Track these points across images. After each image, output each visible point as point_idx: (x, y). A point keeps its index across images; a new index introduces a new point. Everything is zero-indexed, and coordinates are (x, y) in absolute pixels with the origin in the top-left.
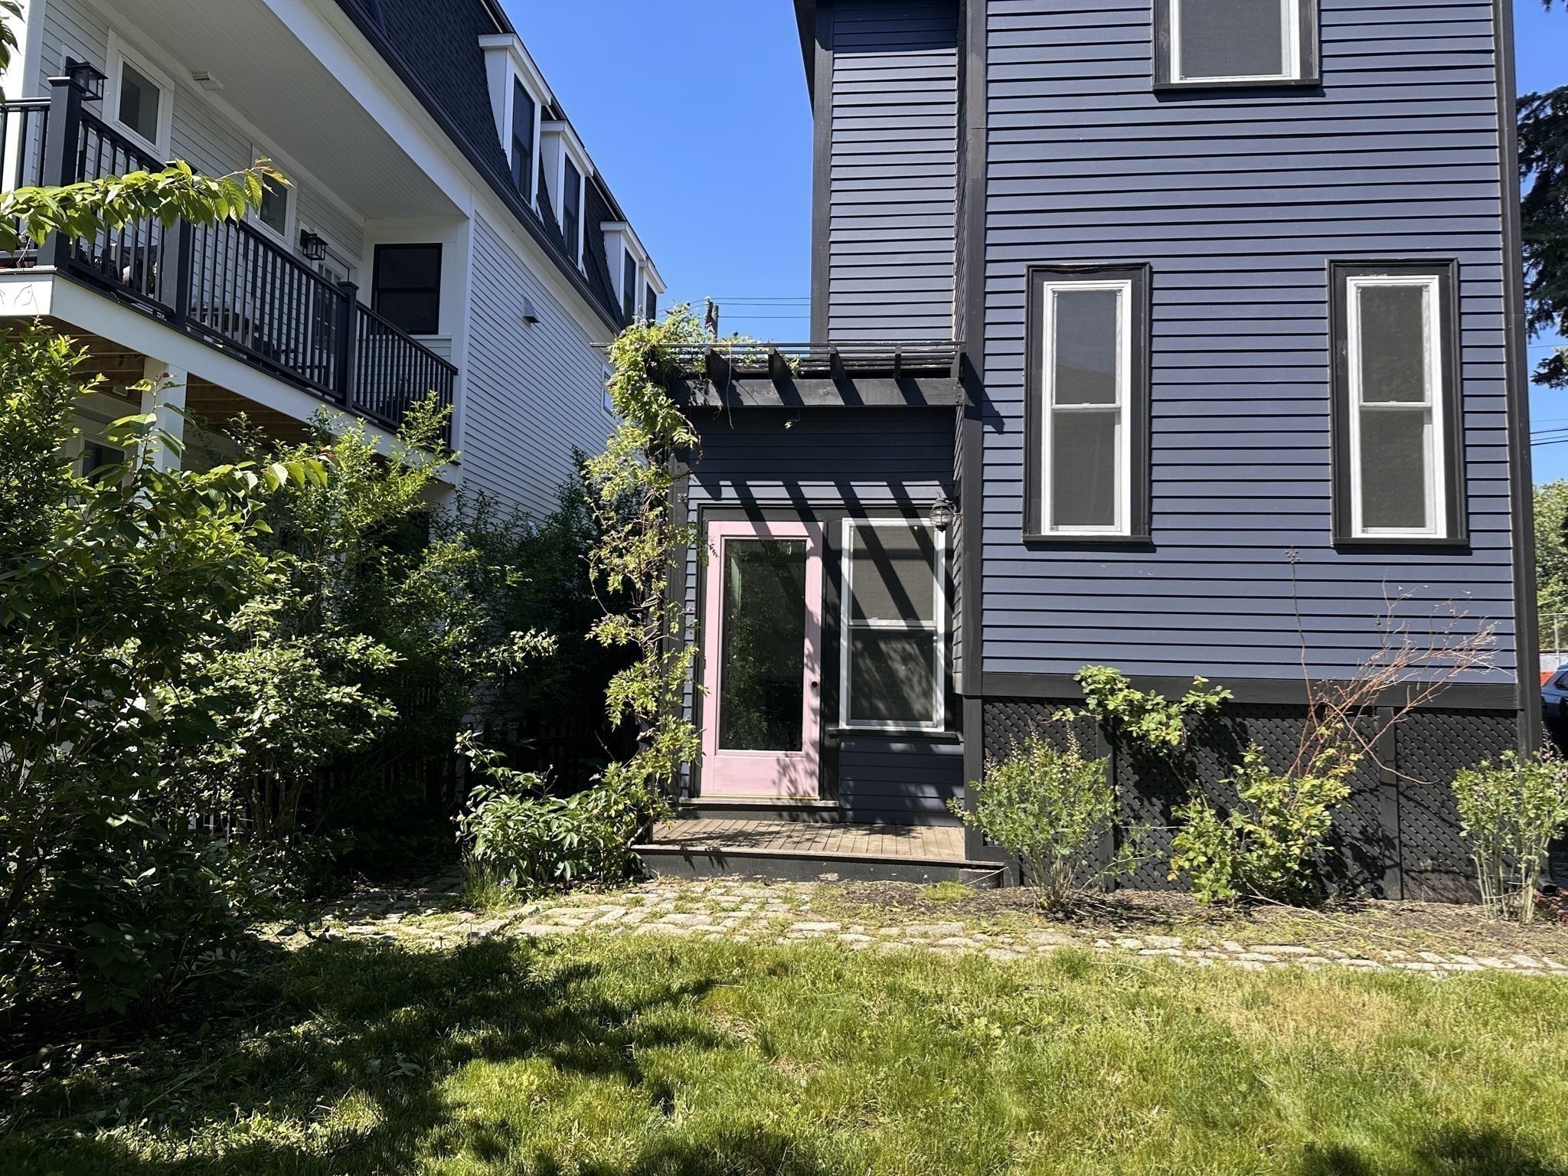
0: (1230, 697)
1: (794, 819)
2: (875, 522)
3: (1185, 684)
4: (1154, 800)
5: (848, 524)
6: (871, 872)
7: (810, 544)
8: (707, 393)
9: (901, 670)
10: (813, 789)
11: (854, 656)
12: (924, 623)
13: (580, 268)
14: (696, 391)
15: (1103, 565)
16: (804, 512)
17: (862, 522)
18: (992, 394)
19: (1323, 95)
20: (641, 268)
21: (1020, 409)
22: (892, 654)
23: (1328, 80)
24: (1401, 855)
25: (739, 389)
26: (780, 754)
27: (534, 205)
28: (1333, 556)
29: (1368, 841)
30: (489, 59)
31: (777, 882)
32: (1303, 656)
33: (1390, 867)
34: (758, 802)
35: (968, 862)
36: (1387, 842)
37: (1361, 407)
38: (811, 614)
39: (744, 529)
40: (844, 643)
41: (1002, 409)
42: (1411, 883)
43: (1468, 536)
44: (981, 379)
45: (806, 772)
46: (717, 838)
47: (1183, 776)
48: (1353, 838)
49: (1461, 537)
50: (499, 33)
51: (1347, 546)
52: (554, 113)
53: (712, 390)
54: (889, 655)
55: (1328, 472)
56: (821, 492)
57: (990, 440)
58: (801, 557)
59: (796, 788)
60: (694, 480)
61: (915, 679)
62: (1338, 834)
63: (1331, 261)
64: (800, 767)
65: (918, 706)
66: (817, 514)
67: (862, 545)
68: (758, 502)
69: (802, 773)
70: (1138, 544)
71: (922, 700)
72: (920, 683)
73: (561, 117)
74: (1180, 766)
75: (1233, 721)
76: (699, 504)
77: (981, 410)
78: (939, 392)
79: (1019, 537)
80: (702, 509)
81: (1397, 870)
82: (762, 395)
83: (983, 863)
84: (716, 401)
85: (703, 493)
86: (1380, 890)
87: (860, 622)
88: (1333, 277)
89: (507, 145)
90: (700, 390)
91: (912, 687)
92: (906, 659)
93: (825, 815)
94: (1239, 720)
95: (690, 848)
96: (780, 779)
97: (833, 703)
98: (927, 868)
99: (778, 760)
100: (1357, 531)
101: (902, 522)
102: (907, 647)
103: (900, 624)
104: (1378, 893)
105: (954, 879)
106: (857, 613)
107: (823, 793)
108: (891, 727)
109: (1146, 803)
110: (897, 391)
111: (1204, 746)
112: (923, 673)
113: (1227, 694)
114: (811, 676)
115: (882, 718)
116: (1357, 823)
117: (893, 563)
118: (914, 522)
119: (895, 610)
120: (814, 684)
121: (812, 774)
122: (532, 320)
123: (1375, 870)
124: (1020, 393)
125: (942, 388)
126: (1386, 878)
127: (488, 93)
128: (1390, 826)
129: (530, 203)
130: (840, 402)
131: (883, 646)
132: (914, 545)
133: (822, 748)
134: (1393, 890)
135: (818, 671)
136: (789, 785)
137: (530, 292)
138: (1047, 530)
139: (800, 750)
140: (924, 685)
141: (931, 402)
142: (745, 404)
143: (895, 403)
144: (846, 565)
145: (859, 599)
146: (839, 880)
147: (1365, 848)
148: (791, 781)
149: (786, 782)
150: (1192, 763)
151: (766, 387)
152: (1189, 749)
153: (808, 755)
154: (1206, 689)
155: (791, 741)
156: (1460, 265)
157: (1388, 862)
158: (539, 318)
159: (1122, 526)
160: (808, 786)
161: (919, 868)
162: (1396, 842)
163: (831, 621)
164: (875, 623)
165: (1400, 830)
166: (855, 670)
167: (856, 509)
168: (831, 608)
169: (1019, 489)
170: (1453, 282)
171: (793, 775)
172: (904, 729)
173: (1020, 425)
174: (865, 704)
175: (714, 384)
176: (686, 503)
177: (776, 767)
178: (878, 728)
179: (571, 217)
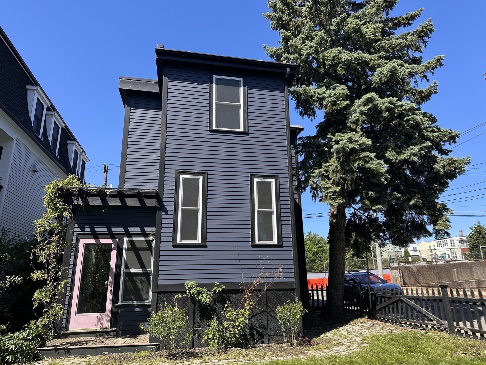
0: (225, 288)
1: (101, 336)
2: (134, 239)
3: (213, 285)
4: (205, 320)
5: (126, 239)
6: (119, 351)
7: (113, 246)
8: (78, 201)
9: (140, 286)
10: (108, 326)
11: (125, 282)
12: (148, 269)
13: (56, 155)
14: (75, 200)
15: (194, 251)
16: (112, 236)
17: (130, 239)
18: (165, 204)
19: (249, 135)
20: (80, 155)
21: (173, 208)
22: (138, 281)
23: (250, 132)
24: (268, 331)
25: (89, 200)
26: (98, 314)
27: (41, 136)
28: (251, 248)
29: (260, 328)
30: (29, 93)
31: (87, 357)
32: (243, 275)
33: (265, 335)
34: (89, 331)
35: (150, 344)
36: (265, 328)
37: (257, 210)
38: (112, 269)
39: (92, 241)
40: (122, 277)
41: (168, 208)
42: (271, 339)
43: (282, 243)
44: (162, 199)
45: (106, 320)
46: (69, 344)
47: (212, 312)
48: (257, 327)
49: (281, 243)
50: (34, 85)
51: (255, 246)
52: (52, 108)
53: (80, 200)
54: (136, 281)
55: (250, 227)
56: (118, 230)
57: (164, 216)
58: (110, 250)
59: (103, 326)
60: (76, 226)
61: (144, 288)
62: (252, 326)
63: (250, 174)
64: (104, 319)
65: (144, 297)
66: (116, 236)
67: (130, 246)
68: (97, 233)
69: (105, 321)
70: (203, 246)
71: (146, 295)
72: (146, 289)
73: (55, 110)
74: (212, 310)
75: (226, 295)
76: (77, 233)
77: (162, 208)
78: (151, 203)
79: (171, 244)
80: (78, 235)
81: (267, 336)
82: (96, 202)
83: (154, 344)
84: (81, 203)
85: (79, 230)
86: (263, 341)
87: (127, 270)
88: (251, 178)
89: (32, 118)
90: (76, 200)
91: (143, 291)
92: (142, 282)
93: (112, 334)
94: (228, 294)
95: (58, 348)
96: (97, 324)
97: (117, 297)
98: (137, 347)
99: (97, 317)
100: (257, 242)
101: (143, 239)
102: (142, 278)
103: (140, 270)
104: (263, 342)
105: (145, 350)
106: (127, 267)
107: (111, 326)
108: (135, 303)
109: (202, 321)
110: (138, 202)
111: (218, 303)
112: (147, 286)
113: (224, 287)
114: (110, 288)
115: (132, 300)
116: (257, 322)
117: (139, 252)
118: (147, 239)
119: (139, 266)
120: (111, 290)
121: (108, 321)
122: (35, 171)
123: (261, 336)
124: (173, 204)
125: (151, 202)
126: (264, 338)
127: (27, 102)
128: (265, 323)
129: (39, 136)
130: (120, 204)
131: (134, 278)
132: (147, 246)
133: (112, 312)
134: (266, 341)
135: (113, 286)
136: (101, 325)
137: (35, 162)
138: (178, 242)
139: (105, 312)
140: (147, 290)
141: (148, 205)
142: (90, 204)
143: (137, 205)
144: (124, 253)
145: (128, 263)
146: (108, 354)
147: (259, 330)
148: (101, 324)
149: (99, 324)
150: (215, 308)
151: (97, 199)
152: (214, 304)
153: (107, 315)
154: (219, 286)
155: (102, 309)
156: (279, 177)
157: (265, 334)
158: (38, 170)
159: (199, 241)
160: (107, 325)
161: (134, 347)
162: (267, 327)
163: (118, 270)
164: (133, 270)
165: (268, 324)
166: (125, 286)
167: (129, 235)
168: (118, 266)
169: (171, 230)
170: (278, 181)
171: (102, 321)
172: (139, 303)
173: (172, 212)
174: (128, 297)
175: (81, 198)
176: (73, 233)
177: (96, 319)
178: (131, 304)
179: (55, 139)
